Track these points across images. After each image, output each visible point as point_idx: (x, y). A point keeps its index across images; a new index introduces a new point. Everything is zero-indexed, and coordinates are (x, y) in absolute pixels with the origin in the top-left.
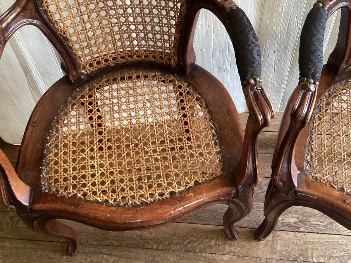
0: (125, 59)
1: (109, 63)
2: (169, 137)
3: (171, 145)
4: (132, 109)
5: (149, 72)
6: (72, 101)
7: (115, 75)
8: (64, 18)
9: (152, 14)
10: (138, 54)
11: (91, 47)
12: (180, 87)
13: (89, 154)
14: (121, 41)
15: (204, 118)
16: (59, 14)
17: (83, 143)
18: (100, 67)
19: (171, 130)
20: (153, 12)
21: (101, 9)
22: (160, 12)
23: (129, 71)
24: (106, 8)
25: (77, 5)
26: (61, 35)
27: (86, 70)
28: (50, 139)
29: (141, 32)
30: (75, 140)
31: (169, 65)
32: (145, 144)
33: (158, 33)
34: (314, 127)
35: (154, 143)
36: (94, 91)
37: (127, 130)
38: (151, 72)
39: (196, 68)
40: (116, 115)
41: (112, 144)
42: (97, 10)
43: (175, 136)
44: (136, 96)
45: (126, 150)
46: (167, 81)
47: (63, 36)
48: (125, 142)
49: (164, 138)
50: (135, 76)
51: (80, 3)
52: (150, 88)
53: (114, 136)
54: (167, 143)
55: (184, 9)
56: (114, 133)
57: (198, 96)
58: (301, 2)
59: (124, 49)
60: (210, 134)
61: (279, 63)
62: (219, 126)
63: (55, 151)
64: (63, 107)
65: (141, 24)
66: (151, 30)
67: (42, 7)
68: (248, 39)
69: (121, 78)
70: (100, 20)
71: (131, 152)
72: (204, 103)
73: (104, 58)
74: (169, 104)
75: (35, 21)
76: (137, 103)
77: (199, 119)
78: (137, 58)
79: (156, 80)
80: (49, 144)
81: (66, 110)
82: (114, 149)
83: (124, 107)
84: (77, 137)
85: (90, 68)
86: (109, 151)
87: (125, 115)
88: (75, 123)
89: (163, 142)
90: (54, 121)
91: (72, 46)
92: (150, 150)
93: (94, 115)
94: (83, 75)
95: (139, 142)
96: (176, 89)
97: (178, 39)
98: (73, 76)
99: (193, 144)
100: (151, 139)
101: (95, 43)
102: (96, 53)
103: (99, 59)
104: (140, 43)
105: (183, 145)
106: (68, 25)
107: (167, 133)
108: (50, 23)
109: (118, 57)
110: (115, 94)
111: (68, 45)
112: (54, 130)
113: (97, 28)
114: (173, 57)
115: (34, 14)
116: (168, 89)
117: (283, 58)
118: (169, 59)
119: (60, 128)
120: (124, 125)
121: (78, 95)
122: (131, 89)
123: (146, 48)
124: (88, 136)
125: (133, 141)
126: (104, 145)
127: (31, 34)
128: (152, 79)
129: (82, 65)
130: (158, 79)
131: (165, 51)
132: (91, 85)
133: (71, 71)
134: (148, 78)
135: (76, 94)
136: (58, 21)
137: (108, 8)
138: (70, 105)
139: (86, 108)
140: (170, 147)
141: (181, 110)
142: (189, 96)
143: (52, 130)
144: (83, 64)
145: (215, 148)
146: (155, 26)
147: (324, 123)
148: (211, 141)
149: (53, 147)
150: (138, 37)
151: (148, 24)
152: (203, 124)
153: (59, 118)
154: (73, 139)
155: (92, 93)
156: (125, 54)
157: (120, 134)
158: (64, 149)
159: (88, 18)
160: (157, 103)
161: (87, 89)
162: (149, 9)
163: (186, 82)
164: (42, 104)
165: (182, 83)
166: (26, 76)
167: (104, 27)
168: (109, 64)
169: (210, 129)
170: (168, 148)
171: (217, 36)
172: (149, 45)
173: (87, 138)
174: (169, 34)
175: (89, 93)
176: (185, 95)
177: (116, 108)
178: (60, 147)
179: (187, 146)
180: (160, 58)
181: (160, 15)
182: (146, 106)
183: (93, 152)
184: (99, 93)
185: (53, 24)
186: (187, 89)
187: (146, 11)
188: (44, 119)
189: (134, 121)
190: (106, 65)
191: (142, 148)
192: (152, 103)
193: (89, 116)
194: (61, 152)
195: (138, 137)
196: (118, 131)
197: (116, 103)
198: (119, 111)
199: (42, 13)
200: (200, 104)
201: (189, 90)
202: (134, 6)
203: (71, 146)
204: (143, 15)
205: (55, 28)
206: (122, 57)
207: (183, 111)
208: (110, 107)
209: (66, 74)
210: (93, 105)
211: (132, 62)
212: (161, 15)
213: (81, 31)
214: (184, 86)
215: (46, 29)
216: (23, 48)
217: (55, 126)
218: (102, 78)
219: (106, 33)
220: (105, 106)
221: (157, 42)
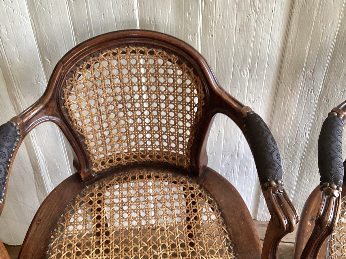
0: (137, 159)
1: (121, 162)
2: (180, 241)
3: (182, 250)
4: (142, 210)
5: (161, 173)
6: (81, 199)
7: (126, 174)
8: (83, 117)
9: (168, 117)
10: (151, 154)
11: (106, 145)
12: (192, 189)
13: (94, 256)
14: (135, 141)
15: (217, 221)
16: (80, 113)
17: (89, 244)
18: (112, 165)
19: (182, 233)
20: (170, 114)
21: (120, 110)
22: (177, 115)
23: (141, 171)
24: (125, 110)
25: (98, 106)
26: (78, 133)
27: (97, 168)
28: (54, 239)
29: (156, 133)
30: (80, 240)
31: (181, 167)
32: (155, 247)
33: (172, 135)
34: (333, 237)
35: (164, 246)
36: (104, 189)
37: (136, 232)
38: (162, 172)
39: (208, 170)
40: (126, 215)
41: (119, 246)
42: (116, 111)
43: (187, 240)
44: (146, 196)
45: (134, 254)
46: (179, 182)
47: (80, 134)
48: (134, 245)
49: (175, 241)
50: (146, 175)
51: (100, 104)
52: (161, 189)
53: (122, 237)
54: (178, 247)
55: (200, 113)
56: (122, 234)
57: (210, 198)
58: (309, 113)
59: (138, 149)
60: (224, 239)
61: (287, 170)
62: (233, 231)
63: (58, 251)
64: (70, 205)
65: (156, 126)
66: (166, 132)
67: (64, 105)
68: (267, 141)
69: (132, 177)
70: (118, 120)
71: (140, 255)
72: (216, 205)
73: (116, 157)
74: (181, 205)
75: (56, 119)
76: (147, 204)
77: (211, 223)
78: (149, 158)
79: (167, 181)
80: (52, 244)
81: (73, 208)
82: (122, 252)
83: (133, 207)
84: (82, 237)
85: (101, 166)
86: (116, 254)
87: (134, 215)
88: (81, 222)
89: (173, 246)
90: (60, 219)
91: (87, 144)
92: (160, 254)
93: (102, 214)
94: (94, 173)
95: (149, 245)
96: (188, 190)
97: (192, 141)
98: (84, 173)
99: (206, 249)
100: (161, 242)
101: (110, 142)
102: (109, 152)
103: (112, 158)
104: (154, 144)
105: (194, 250)
106: (86, 123)
107: (178, 236)
108: (69, 121)
109: (131, 156)
110: (125, 193)
111: (83, 142)
112: (59, 228)
113: (114, 128)
114: (186, 159)
115: (55, 112)
116: (179, 191)
117: (292, 166)
118: (182, 160)
119: (65, 227)
120: (133, 226)
121: (87, 193)
122: (142, 188)
123: (160, 148)
124: (95, 237)
125: (142, 243)
126: (111, 247)
127: (46, 132)
128: (164, 180)
129: (94, 163)
130: (170, 179)
131: (178, 152)
132: (101, 183)
133: (83, 168)
134: (160, 179)
135: (85, 192)
136: (78, 119)
137: (126, 109)
138: (79, 203)
139: (95, 206)
140: (182, 251)
141: (193, 212)
142: (201, 198)
143: (57, 229)
144: (96, 162)
145: (229, 255)
146: (170, 128)
147: (342, 233)
148: (225, 247)
149: (56, 247)
150: (153, 137)
151: (164, 126)
152: (216, 228)
153: (65, 216)
154: (78, 239)
155: (102, 191)
156: (138, 153)
157: (128, 235)
158: (67, 250)
159: (107, 118)
160: (168, 204)
161: (97, 187)
162: (166, 111)
163: (197, 184)
164: (49, 201)
165: (194, 185)
166: (34, 173)
167: (121, 127)
168: (121, 164)
169: (223, 234)
170: (179, 253)
171: (227, 141)
172: (163, 146)
173: (93, 239)
174: (183, 135)
175: (98, 191)
176: (197, 197)
177: (125, 208)
178: (63, 248)
179: (199, 252)
180: (172, 159)
181: (176, 118)
182: (156, 206)
183: (99, 255)
184: (109, 191)
185: (72, 122)
186: (199, 191)
187: (163, 113)
188: (50, 217)
189: (143, 223)
190: (118, 164)
191: (152, 252)
192: (163, 203)
193: (96, 216)
194: (64, 253)
195: (147, 240)
196: (126, 232)
197: (126, 203)
198: (128, 211)
199: (63, 111)
200: (212, 207)
201: (201, 192)
202: (152, 109)
203: (76, 247)
204: (159, 117)
205: (73, 125)
206: (135, 157)
207: (195, 213)
208: (119, 206)
209: (77, 171)
210: (102, 204)
211: (144, 162)
212: (178, 117)
213: (98, 130)
214: (196, 188)
215: (64, 127)
216: (36, 145)
217: (61, 225)
218: (113, 177)
219: (122, 133)
220: (115, 205)
221: (170, 143)
